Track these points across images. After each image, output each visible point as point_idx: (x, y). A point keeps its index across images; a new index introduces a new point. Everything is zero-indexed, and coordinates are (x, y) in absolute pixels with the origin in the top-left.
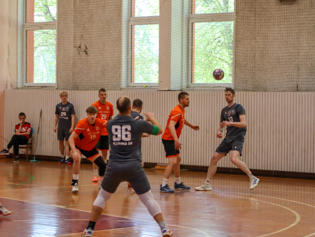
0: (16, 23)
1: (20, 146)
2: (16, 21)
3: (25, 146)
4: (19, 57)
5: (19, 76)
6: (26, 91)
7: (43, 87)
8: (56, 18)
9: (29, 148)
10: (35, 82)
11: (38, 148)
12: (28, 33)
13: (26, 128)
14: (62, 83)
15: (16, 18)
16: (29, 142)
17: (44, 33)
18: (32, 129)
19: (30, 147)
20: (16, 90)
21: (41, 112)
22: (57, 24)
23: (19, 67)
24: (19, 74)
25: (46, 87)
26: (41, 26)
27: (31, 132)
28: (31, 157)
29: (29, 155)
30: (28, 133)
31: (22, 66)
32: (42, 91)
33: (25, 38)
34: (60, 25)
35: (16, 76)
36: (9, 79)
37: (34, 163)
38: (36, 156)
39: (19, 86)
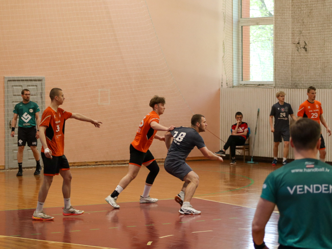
0: (231, 19)
1: (237, 147)
2: (231, 16)
3: (242, 147)
4: (234, 54)
5: (234, 74)
6: (242, 90)
7: (260, 85)
8: (273, 13)
9: (246, 148)
10: (251, 80)
11: (256, 149)
12: (243, 29)
13: (243, 128)
14: (280, 81)
15: (231, 14)
16: (246, 143)
17: (260, 28)
18: (249, 129)
19: (248, 148)
20: (232, 89)
21: (259, 112)
22: (274, 19)
23: (235, 65)
24: (234, 72)
25: (263, 85)
26: (258, 22)
27: (248, 132)
28: (248, 158)
29: (246, 156)
30: (245, 133)
31: (238, 63)
32: (259, 90)
33: (240, 34)
34: (278, 20)
35: (231, 73)
36: (224, 77)
37: (252, 165)
38: (254, 157)
39: (235, 84)
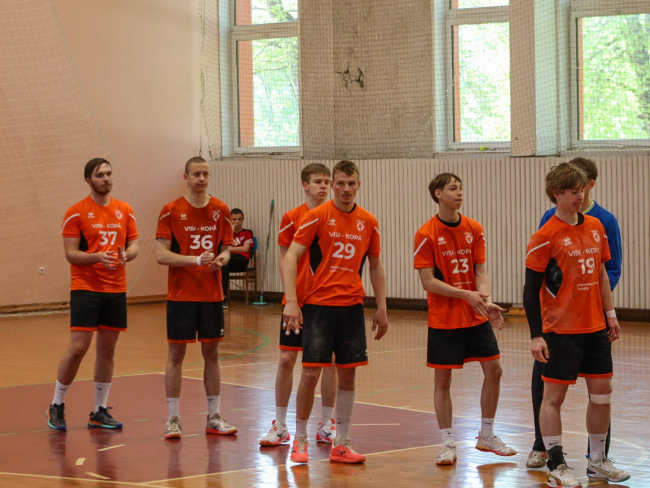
0: (216, 27)
1: (231, 274)
2: (216, 22)
3: (242, 274)
4: (223, 96)
5: (224, 134)
6: (240, 164)
7: (274, 154)
8: (295, 15)
9: (250, 277)
10: (256, 145)
11: (269, 279)
12: (240, 47)
13: (242, 238)
14: (314, 145)
15: (215, 17)
16: (249, 266)
17: (271, 44)
18: (254, 240)
19: (252, 276)
20: (220, 162)
21: (272, 206)
22: (299, 27)
23: (225, 115)
24: (224, 129)
25: (280, 154)
26: (267, 31)
27: (253, 247)
28: (254, 296)
29: (251, 292)
31: (231, 113)
32: (272, 163)
33: (234, 56)
34: (308, 28)
35: (218, 132)
36: (205, 140)
37: (262, 308)
38: (265, 293)
39: (225, 154)
